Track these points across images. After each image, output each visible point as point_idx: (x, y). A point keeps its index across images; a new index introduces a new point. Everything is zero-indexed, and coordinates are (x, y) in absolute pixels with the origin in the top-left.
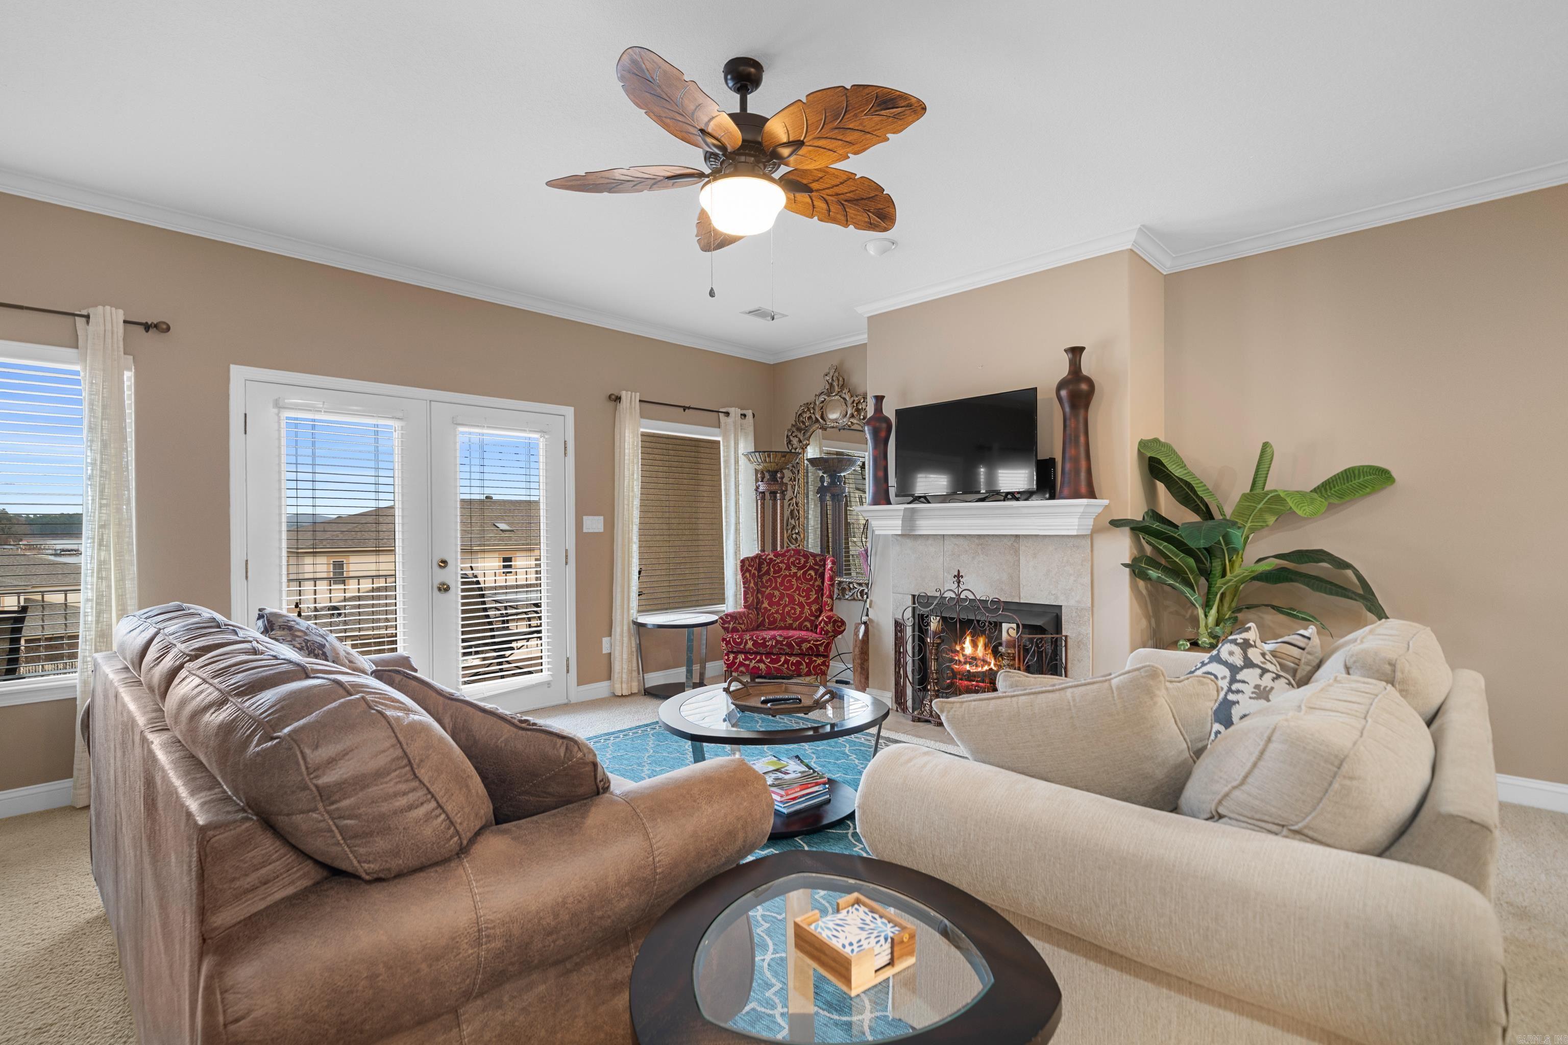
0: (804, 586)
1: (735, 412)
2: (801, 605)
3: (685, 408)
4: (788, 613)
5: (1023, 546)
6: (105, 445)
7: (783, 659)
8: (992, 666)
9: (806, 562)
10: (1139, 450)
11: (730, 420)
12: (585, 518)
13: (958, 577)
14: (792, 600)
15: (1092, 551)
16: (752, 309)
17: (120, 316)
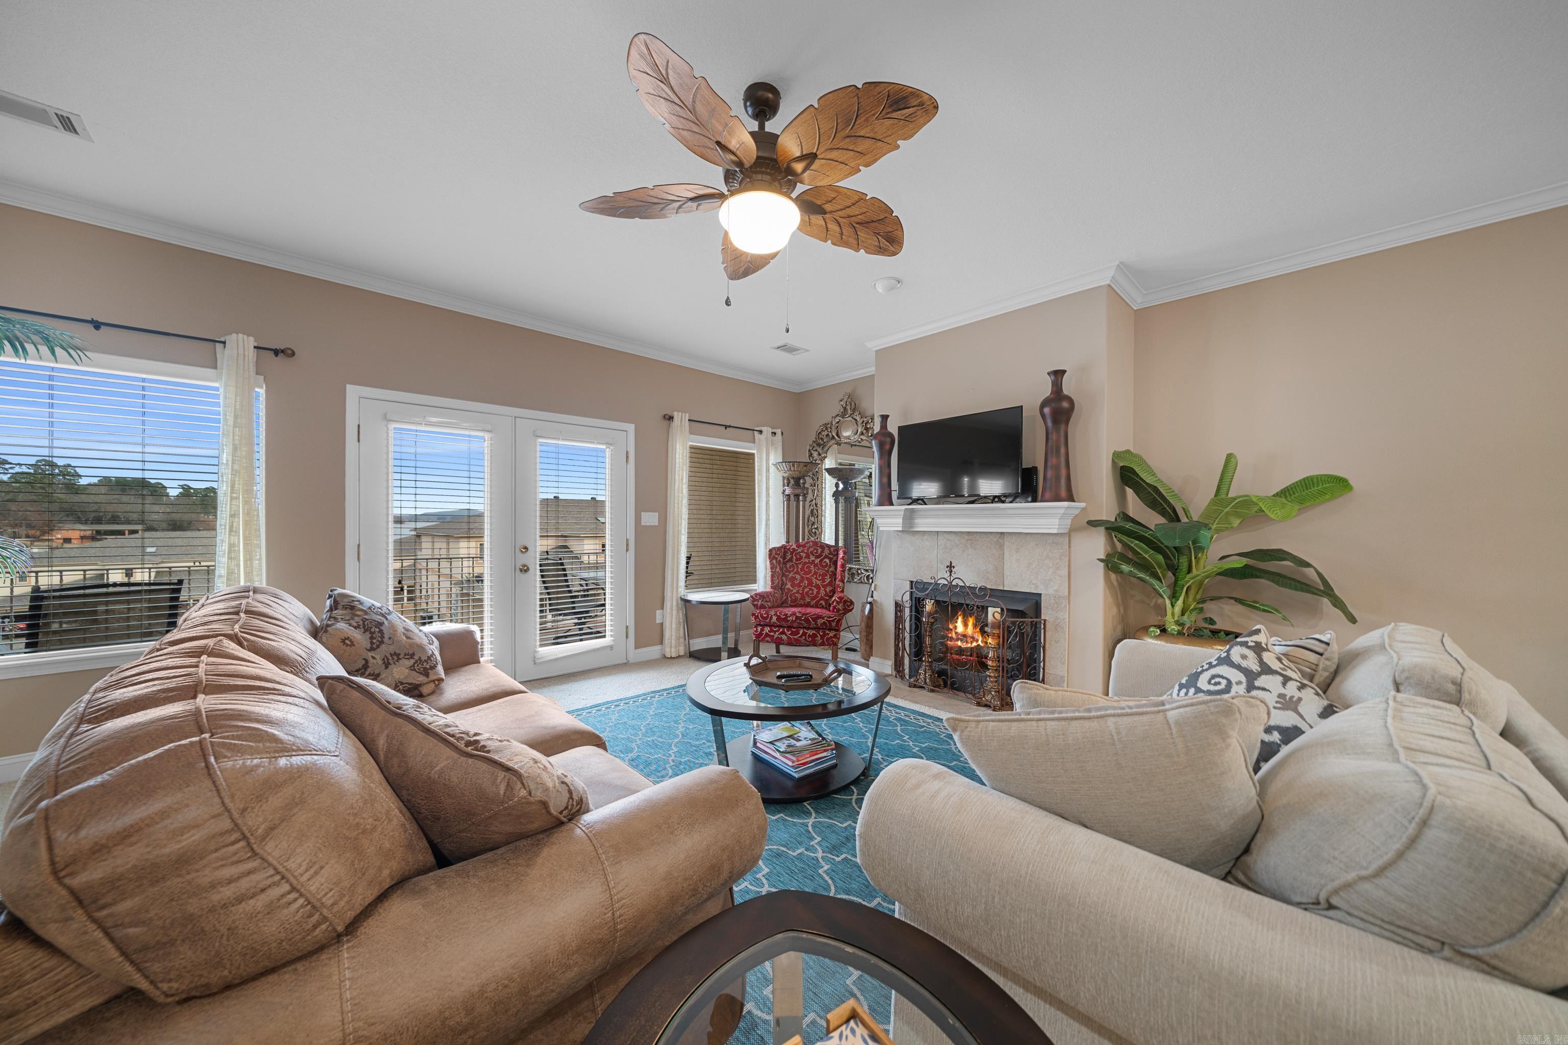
0: (821, 572)
1: (767, 430)
2: (817, 587)
3: (726, 427)
4: (807, 593)
5: (1007, 542)
6: (236, 448)
7: (801, 632)
8: (980, 642)
9: (822, 552)
10: (1113, 460)
11: (763, 437)
12: (643, 514)
13: (951, 567)
14: (810, 583)
15: (1070, 547)
16: (779, 345)
17: (251, 342)
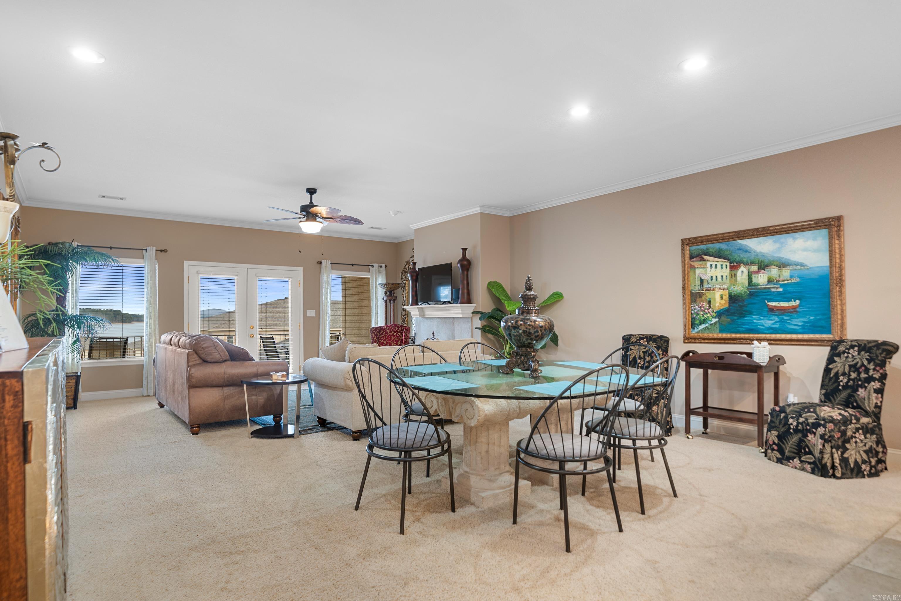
0: (396, 339)
1: (376, 265)
3: (353, 265)
5: (455, 322)
6: (151, 288)
9: (398, 329)
10: (487, 286)
11: (374, 269)
12: (307, 311)
13: (433, 333)
15: (472, 323)
16: (371, 227)
17: (155, 249)
